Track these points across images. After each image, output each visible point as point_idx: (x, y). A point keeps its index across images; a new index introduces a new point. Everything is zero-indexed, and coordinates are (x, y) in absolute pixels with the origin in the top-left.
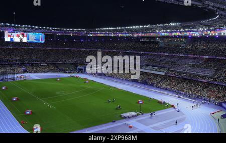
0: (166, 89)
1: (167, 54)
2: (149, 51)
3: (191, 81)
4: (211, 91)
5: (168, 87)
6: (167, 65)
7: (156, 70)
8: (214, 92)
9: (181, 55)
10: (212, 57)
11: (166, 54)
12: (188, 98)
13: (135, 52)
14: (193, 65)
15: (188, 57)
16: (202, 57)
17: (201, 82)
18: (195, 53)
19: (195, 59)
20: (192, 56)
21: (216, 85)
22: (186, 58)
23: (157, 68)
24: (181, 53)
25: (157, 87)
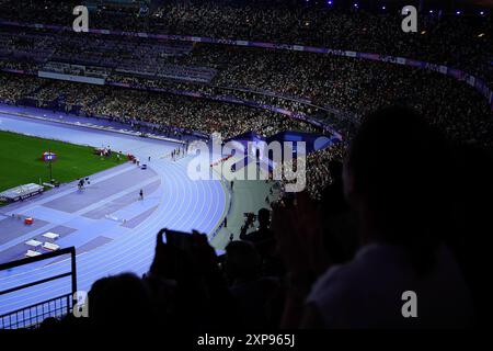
0: (111, 119)
1: (108, 32)
2: (57, 22)
3: (166, 95)
4: (210, 116)
5: (116, 114)
6: (108, 61)
7: (82, 74)
8: (216, 118)
9: (140, 35)
10: (208, 40)
11: (103, 32)
12: (162, 138)
14: (170, 59)
15: (157, 39)
16: (188, 39)
17: (189, 98)
18: (172, 31)
19: (172, 44)
20: (166, 37)
21: (220, 103)
22: (153, 41)
23: (84, 68)
24: (141, 29)
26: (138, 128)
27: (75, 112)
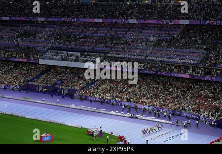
1: (101, 20)
2: (56, 15)
3: (155, 77)
4: (199, 96)
5: (108, 96)
6: (101, 47)
7: (77, 60)
8: (207, 98)
9: (131, 21)
10: (197, 22)
11: (96, 20)
12: (152, 118)
13: (22, 18)
15: (146, 25)
16: (176, 22)
17: (178, 79)
18: (161, 16)
19: (161, 28)
20: (155, 22)
21: (210, 83)
23: (79, 54)
24: (130, 16)
25: (82, 99)
26: (128, 109)
27: (71, 95)
